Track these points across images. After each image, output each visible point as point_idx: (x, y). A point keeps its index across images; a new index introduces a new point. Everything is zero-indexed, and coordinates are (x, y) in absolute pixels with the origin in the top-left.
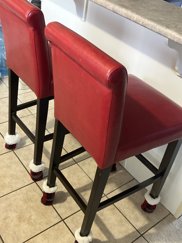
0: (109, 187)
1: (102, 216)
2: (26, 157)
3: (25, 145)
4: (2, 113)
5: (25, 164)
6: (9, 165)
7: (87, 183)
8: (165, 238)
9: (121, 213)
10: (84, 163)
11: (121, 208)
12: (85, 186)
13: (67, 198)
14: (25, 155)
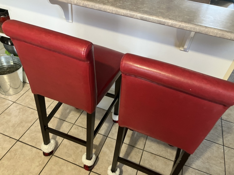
0: (141, 143)
1: (153, 167)
2: (67, 154)
3: (59, 144)
4: (16, 125)
5: (72, 160)
6: (60, 169)
7: (126, 148)
8: (195, 158)
9: (161, 157)
10: (112, 133)
11: (159, 153)
12: (126, 151)
13: (122, 169)
14: (66, 153)
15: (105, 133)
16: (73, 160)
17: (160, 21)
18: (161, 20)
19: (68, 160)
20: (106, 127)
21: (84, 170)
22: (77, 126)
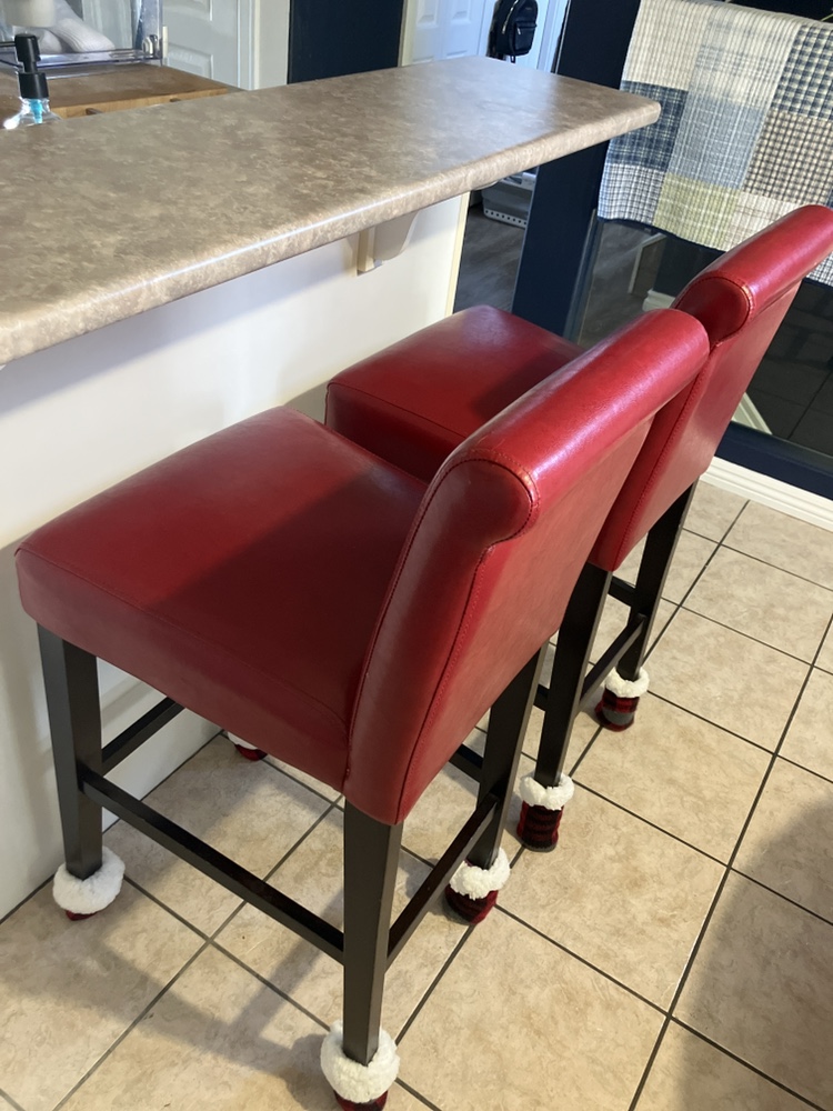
15: (313, 808)
16: (426, 970)
17: (248, 254)
18: (250, 248)
19: (420, 991)
20: (278, 798)
21: (480, 927)
22: (230, 926)
